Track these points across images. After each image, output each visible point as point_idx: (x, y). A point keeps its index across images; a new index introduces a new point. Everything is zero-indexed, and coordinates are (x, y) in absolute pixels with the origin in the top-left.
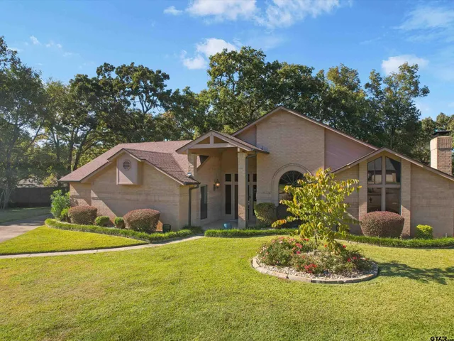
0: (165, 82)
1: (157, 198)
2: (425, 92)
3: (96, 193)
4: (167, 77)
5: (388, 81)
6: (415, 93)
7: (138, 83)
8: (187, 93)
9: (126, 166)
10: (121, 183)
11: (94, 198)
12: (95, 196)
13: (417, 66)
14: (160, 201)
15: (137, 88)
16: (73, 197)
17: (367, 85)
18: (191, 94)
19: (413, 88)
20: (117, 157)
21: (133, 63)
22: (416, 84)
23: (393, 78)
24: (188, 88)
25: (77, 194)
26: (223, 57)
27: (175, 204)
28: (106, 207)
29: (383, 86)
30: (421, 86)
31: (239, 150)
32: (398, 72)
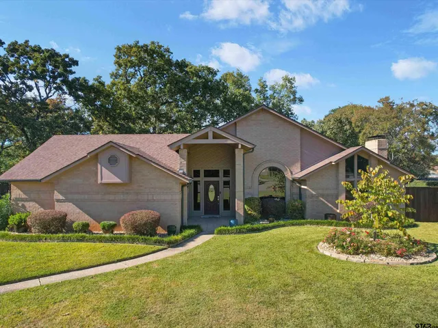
0: (74, 68)
1: (150, 197)
2: (301, 100)
3: (61, 194)
4: (76, 63)
5: (273, 88)
6: (294, 101)
7: (44, 65)
8: (100, 82)
9: (113, 161)
10: (105, 181)
11: (58, 201)
12: (61, 197)
13: (294, 78)
14: (154, 200)
15: (44, 71)
16: (17, 200)
17: (257, 91)
18: (102, 84)
19: (292, 97)
20: (100, 152)
21: (27, 42)
22: (294, 93)
23: (277, 87)
24: (100, 77)
25: (24, 196)
26: (134, 49)
27: (173, 204)
28: (78, 210)
29: (269, 93)
30: (297, 96)
31: (240, 146)
32: (281, 82)
